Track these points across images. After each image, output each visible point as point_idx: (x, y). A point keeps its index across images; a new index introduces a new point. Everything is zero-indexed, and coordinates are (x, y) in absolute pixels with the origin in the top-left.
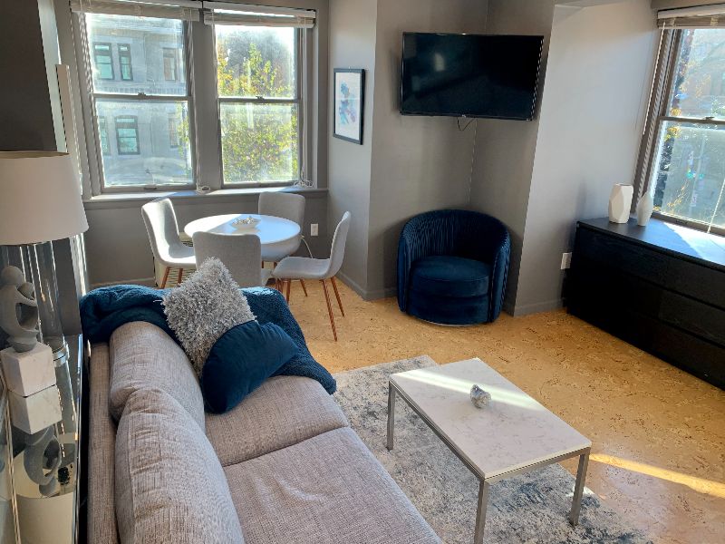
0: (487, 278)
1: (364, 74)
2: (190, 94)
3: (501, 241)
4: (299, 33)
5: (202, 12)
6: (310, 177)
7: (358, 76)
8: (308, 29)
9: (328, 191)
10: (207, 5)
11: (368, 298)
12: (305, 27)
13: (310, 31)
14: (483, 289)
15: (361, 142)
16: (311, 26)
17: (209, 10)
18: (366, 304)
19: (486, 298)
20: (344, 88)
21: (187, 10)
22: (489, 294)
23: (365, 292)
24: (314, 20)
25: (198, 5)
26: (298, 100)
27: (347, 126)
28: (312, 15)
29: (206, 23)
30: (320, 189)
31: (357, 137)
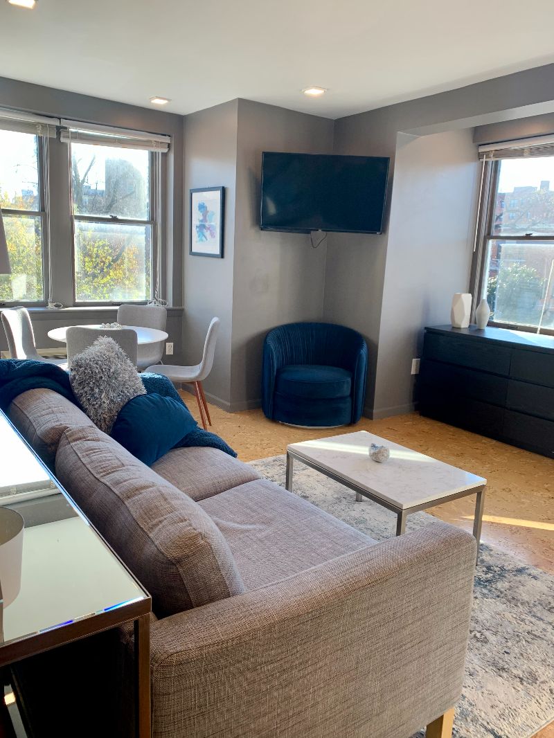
0: (349, 380)
1: (224, 191)
2: (43, 209)
4: (153, 157)
5: (59, 130)
6: (164, 296)
7: (218, 194)
8: (162, 153)
9: (182, 310)
10: (64, 123)
11: (231, 410)
12: (160, 150)
13: (165, 155)
14: (346, 390)
15: (222, 255)
16: (166, 150)
17: (66, 128)
18: (229, 415)
19: (349, 399)
20: (202, 207)
21: (44, 126)
22: (352, 395)
23: (229, 404)
24: (169, 146)
25: (56, 123)
26: (152, 220)
27: (205, 243)
28: (167, 140)
29: (62, 140)
30: (175, 308)
31: (218, 252)
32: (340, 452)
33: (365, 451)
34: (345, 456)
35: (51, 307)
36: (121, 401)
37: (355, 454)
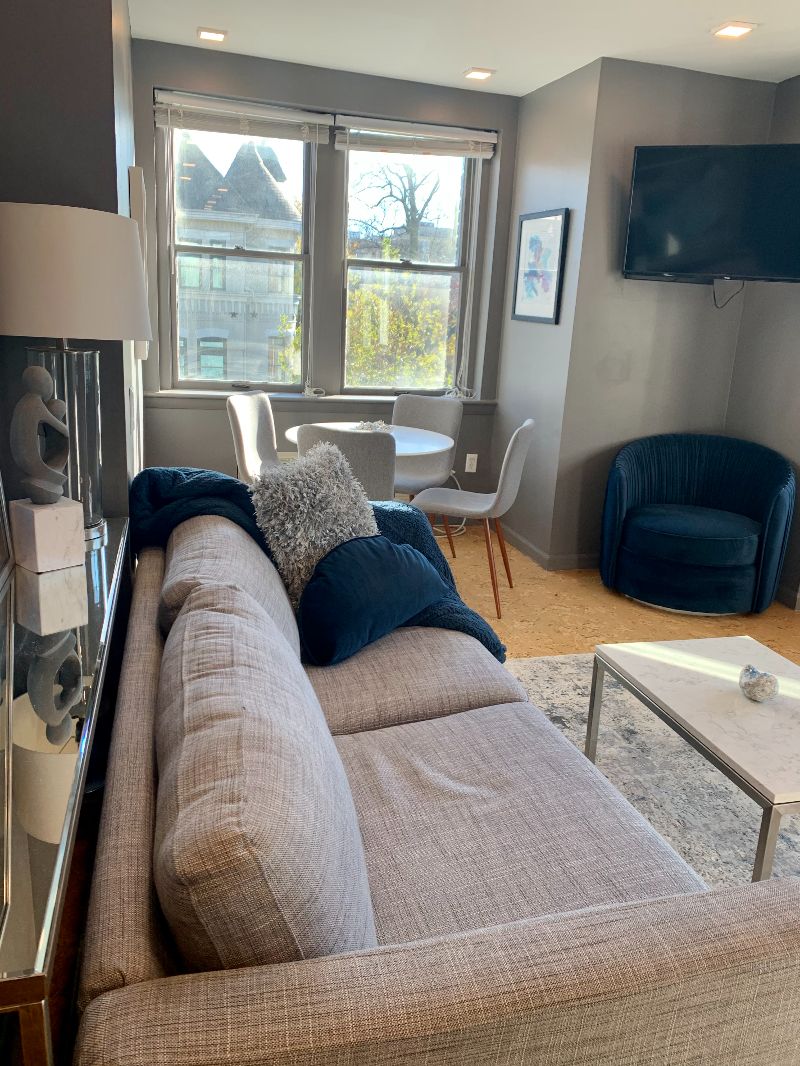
0: (755, 538)
1: (568, 215)
2: (306, 251)
3: (782, 480)
4: (470, 165)
5: (333, 131)
6: (471, 383)
7: (560, 218)
8: (484, 161)
9: (495, 405)
10: (341, 121)
11: (552, 566)
12: (481, 156)
13: (488, 163)
14: (747, 555)
15: (557, 320)
16: (489, 155)
17: (343, 128)
18: (546, 574)
19: (752, 571)
20: (534, 242)
21: (312, 127)
22: (757, 564)
23: (547, 556)
24: (495, 147)
25: (328, 121)
26: (463, 267)
27: (533, 300)
28: (492, 138)
29: (338, 147)
30: (485, 401)
31: (550, 313)
32: (687, 672)
33: (732, 674)
34: (693, 678)
35: (309, 393)
36: (329, 544)
37: (715, 678)
